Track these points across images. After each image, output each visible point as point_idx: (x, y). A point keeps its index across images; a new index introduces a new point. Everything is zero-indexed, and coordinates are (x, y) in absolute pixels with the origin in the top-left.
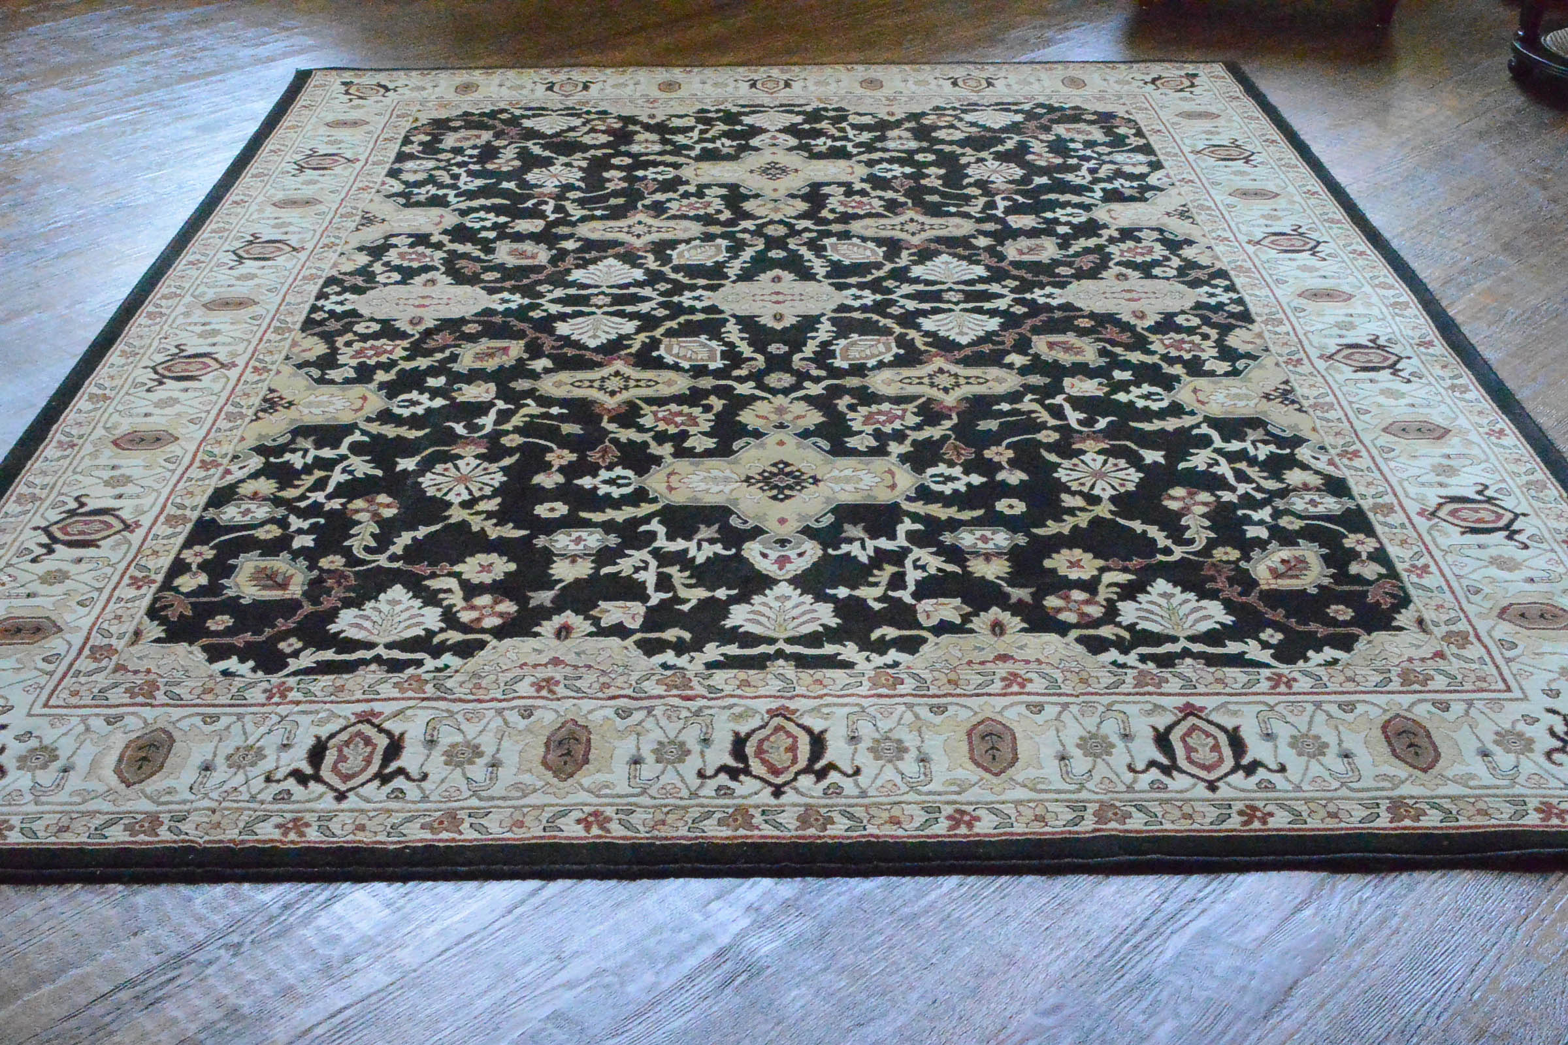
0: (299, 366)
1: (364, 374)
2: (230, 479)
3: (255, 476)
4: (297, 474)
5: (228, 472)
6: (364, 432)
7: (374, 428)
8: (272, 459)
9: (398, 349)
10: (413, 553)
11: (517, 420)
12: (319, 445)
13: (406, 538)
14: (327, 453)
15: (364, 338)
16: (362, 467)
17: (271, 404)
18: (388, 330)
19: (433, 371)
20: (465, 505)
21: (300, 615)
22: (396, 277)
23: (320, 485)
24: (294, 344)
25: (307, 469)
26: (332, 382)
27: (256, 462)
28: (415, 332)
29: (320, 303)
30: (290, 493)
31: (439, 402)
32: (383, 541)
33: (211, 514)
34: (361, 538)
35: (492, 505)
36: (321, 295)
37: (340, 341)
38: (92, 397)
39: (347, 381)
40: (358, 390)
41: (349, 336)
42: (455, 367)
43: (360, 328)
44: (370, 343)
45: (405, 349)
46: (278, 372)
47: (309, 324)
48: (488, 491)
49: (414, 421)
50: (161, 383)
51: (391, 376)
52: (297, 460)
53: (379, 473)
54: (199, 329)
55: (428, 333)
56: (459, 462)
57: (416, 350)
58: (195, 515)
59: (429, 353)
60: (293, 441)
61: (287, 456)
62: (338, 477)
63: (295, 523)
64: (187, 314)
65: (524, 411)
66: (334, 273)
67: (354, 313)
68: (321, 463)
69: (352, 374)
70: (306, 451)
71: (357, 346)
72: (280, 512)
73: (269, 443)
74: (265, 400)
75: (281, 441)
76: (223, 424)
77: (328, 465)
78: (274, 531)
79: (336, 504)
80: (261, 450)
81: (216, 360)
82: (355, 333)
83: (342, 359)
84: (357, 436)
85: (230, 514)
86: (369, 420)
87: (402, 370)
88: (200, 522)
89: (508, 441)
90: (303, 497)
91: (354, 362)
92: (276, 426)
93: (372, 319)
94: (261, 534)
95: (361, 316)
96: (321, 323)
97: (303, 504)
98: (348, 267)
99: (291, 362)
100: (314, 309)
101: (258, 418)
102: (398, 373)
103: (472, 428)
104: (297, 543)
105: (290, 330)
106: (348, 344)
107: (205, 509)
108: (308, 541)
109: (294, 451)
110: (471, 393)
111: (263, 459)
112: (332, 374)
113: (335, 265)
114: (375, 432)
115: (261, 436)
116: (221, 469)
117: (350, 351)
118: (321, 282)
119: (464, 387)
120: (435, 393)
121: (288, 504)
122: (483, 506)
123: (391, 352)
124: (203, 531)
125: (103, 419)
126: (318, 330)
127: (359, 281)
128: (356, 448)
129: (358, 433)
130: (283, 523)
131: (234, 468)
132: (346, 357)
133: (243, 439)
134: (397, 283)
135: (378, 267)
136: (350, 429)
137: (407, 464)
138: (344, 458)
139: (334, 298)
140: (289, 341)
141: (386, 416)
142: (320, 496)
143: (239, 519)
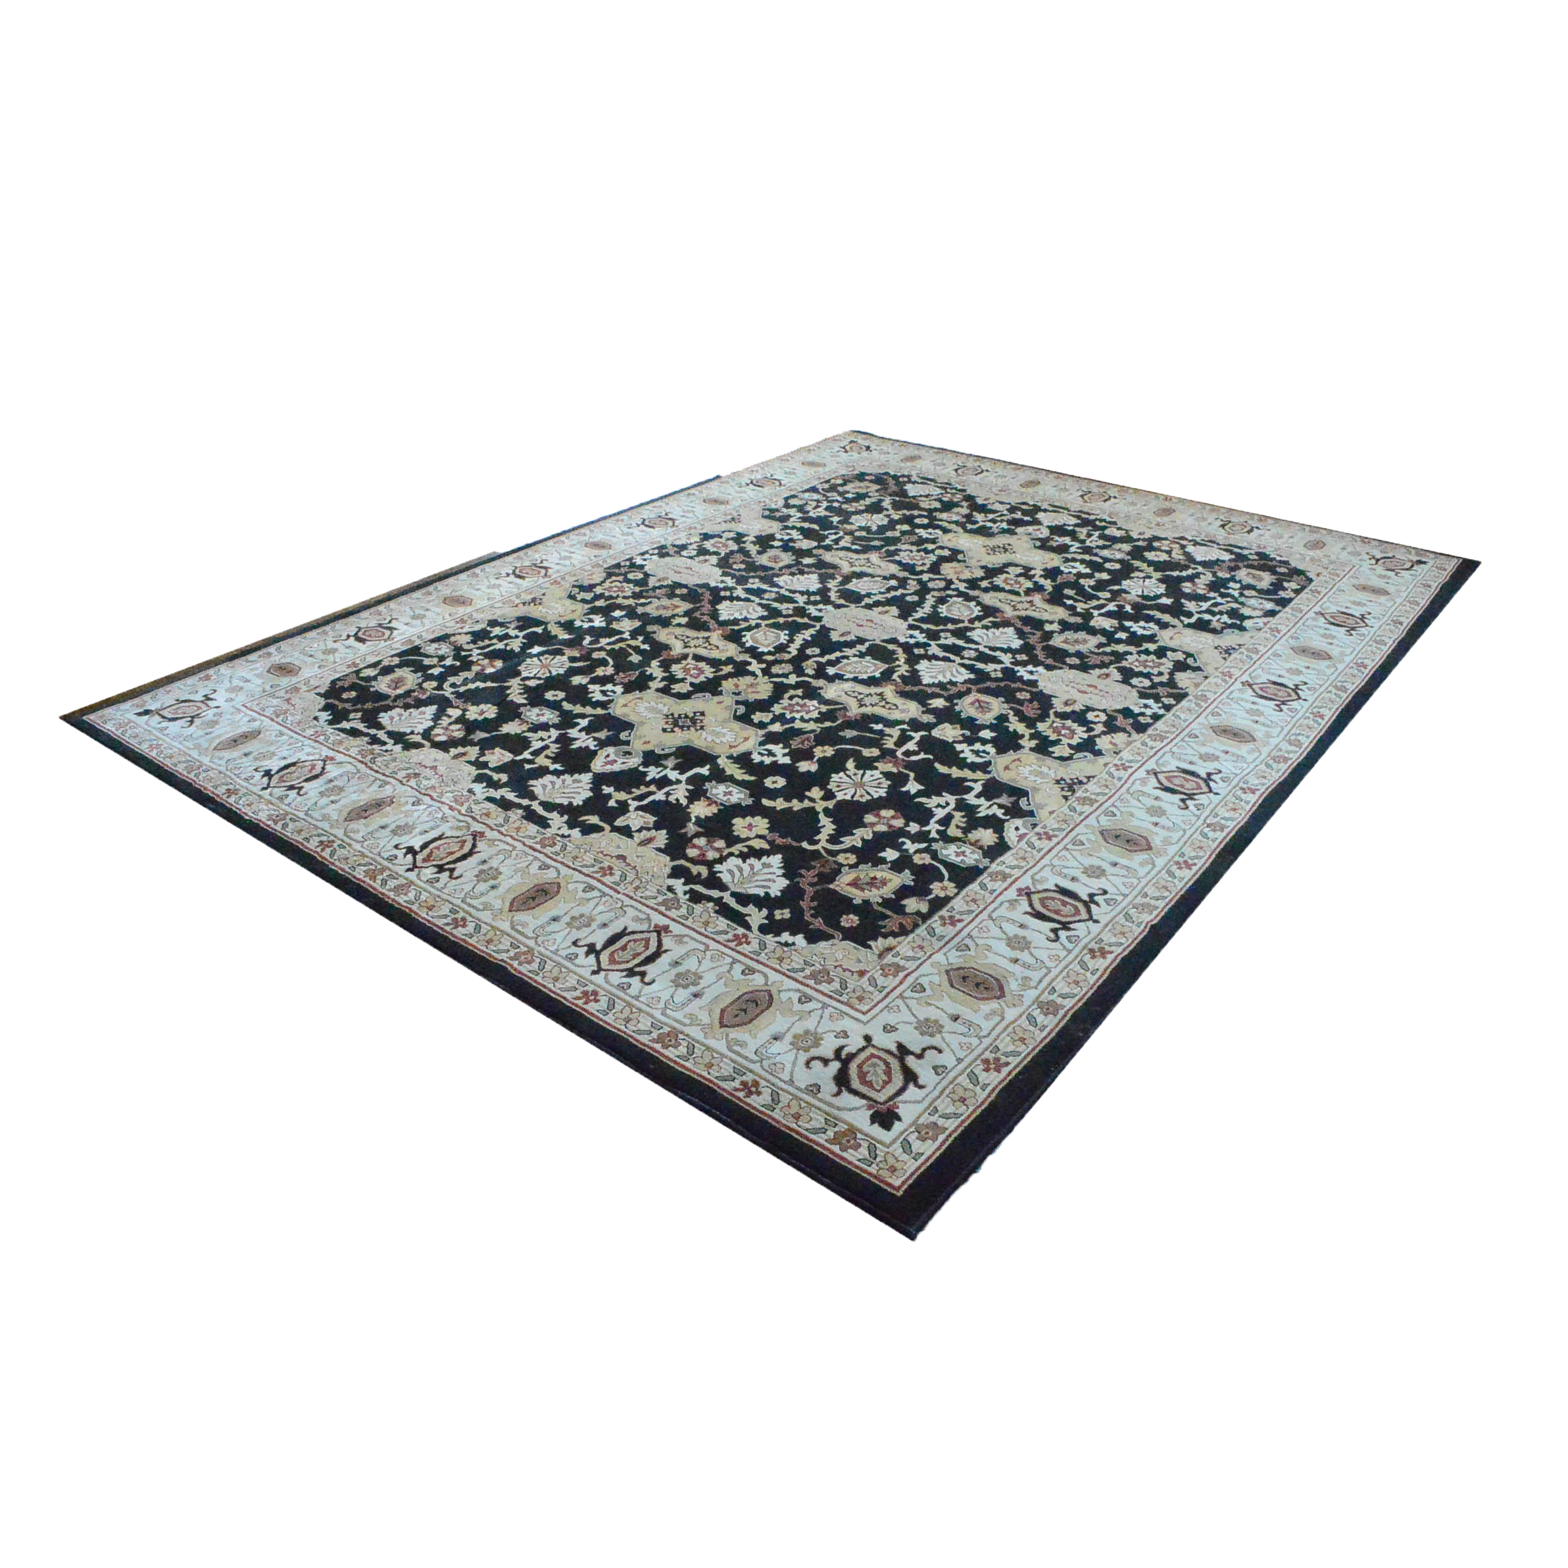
0: (1199, 669)
1: (1161, 653)
2: (1266, 620)
3: (1250, 617)
4: (1227, 613)
5: (1265, 624)
6: (1182, 622)
7: (1175, 621)
8: (1239, 622)
9: (1131, 661)
10: (1186, 567)
11: (1095, 603)
12: (1209, 622)
13: (1184, 574)
14: (1207, 617)
15: (1148, 676)
16: (1191, 606)
17: (1228, 651)
18: (1127, 675)
19: (1119, 641)
20: (1150, 577)
21: (1246, 563)
22: (1090, 716)
23: (1216, 605)
24: (1197, 685)
25: (1221, 613)
26: (1184, 653)
27: (1247, 624)
28: (1112, 670)
29: (1162, 712)
30: (1235, 606)
31: (1127, 624)
32: (1197, 575)
33: (1278, 608)
34: (1207, 577)
35: (1136, 574)
36: (1156, 717)
37: (1165, 678)
38: (1345, 690)
39: (1174, 651)
40: (1171, 644)
41: (1157, 680)
42: (1103, 640)
43: (1147, 683)
44: (1145, 671)
45: (1126, 660)
46: (1216, 669)
47: (1180, 697)
48: (1135, 579)
49: (1149, 619)
50: (1296, 686)
51: (1146, 646)
52: (1225, 618)
53: (1183, 601)
54: (1261, 719)
55: (1104, 665)
56: (1140, 593)
57: (1119, 657)
58: (1287, 609)
59: (1113, 653)
60: (1223, 629)
61: (1229, 622)
62: (1205, 605)
63: (1236, 594)
64: (1268, 736)
65: (1087, 606)
66: (1135, 736)
67: (1143, 695)
68: (1213, 614)
69: (1169, 653)
70: (1218, 621)
71: (1155, 671)
72: (1242, 599)
73: (1236, 631)
74: (1230, 654)
75: (1230, 630)
76: (1262, 649)
77: (1208, 611)
78: (1246, 593)
79: (1212, 594)
80: (1242, 629)
81: (1254, 691)
82: (1151, 680)
83: (1170, 665)
84: (1186, 621)
85: (1269, 606)
86: (1174, 626)
87: (1136, 646)
88: (1284, 606)
89: (1108, 595)
90: (1228, 602)
91: (1164, 660)
92: (1230, 638)
93: (1133, 686)
94: (1254, 593)
95: (1138, 692)
96: (1169, 695)
97: (1229, 599)
98: (1120, 738)
99: (1205, 674)
100: (1168, 708)
101: (1240, 645)
102: (1141, 646)
103: (1121, 607)
104: (1238, 586)
105: (1196, 697)
106: (1160, 674)
107: (1280, 611)
108: (1231, 584)
109: (1225, 623)
110: (1108, 624)
111: (1244, 624)
112: (1180, 656)
113: (1129, 743)
114: (1176, 620)
115: (1241, 636)
116: (1268, 626)
117: (1162, 669)
118: (1150, 731)
119: (1108, 628)
120: (1126, 629)
121: (1236, 601)
122: (1142, 575)
123: (1137, 660)
124: (1284, 603)
125: (1336, 673)
126: (1175, 691)
127: (1120, 721)
128: (1189, 615)
129: (1186, 623)
130: (1242, 595)
131: (1261, 625)
132: (1167, 665)
133: (1252, 637)
134: (1093, 710)
135: (1099, 728)
136: (1189, 626)
137: (1165, 601)
138: (1198, 613)
139: (1149, 712)
140: (1201, 688)
141: (1164, 626)
142: (1219, 600)
143: (1264, 602)
